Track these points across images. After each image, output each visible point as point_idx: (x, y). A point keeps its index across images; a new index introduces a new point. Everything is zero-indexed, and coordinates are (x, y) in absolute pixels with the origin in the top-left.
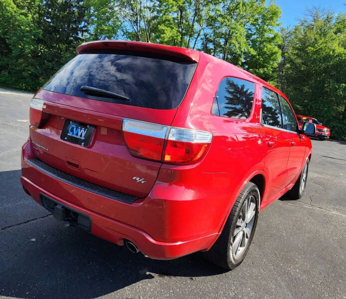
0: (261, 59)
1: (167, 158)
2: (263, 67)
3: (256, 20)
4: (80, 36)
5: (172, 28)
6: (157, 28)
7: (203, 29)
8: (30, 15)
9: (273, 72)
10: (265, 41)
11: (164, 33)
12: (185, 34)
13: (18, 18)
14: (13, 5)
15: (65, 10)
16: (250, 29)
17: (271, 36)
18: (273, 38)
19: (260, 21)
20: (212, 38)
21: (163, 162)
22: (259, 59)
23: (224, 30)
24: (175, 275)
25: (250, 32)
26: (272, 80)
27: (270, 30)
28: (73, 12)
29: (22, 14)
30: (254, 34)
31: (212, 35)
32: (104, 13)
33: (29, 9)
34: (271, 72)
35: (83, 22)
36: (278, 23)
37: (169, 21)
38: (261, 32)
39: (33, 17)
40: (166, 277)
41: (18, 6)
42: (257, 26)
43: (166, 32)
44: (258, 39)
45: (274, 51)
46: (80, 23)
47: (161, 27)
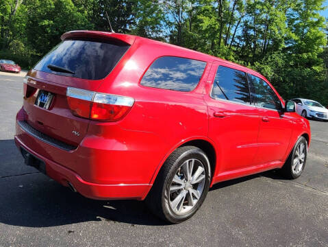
0: (304, 44)
1: (95, 116)
2: (307, 52)
3: (299, 5)
4: (128, 27)
5: (211, 18)
6: (196, 18)
7: (243, 17)
8: (86, 12)
9: (318, 56)
10: (308, 26)
11: (202, 22)
12: (225, 22)
13: (75, 14)
14: (72, 4)
15: (115, 6)
16: (291, 15)
17: (315, 20)
18: (318, 22)
19: (303, 6)
20: (252, 25)
21: (91, 119)
22: (301, 44)
23: (264, 16)
24: (120, 221)
25: (292, 17)
26: (318, 65)
27: (314, 14)
28: (123, 7)
29: (79, 11)
30: (297, 19)
31: (252, 22)
32: (149, 7)
33: (85, 7)
34: (316, 57)
35: (131, 16)
36: (322, 7)
37: (208, 11)
38: (304, 16)
39: (88, 14)
40: (112, 222)
41: (76, 5)
42: (300, 11)
43: (204, 21)
44: (301, 24)
45: (318, 35)
46: (128, 16)
47: (200, 17)
